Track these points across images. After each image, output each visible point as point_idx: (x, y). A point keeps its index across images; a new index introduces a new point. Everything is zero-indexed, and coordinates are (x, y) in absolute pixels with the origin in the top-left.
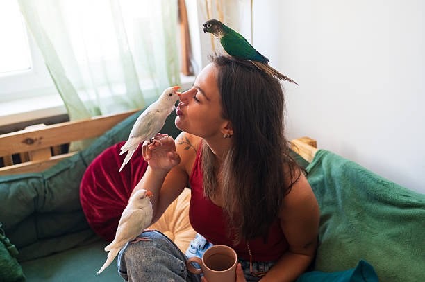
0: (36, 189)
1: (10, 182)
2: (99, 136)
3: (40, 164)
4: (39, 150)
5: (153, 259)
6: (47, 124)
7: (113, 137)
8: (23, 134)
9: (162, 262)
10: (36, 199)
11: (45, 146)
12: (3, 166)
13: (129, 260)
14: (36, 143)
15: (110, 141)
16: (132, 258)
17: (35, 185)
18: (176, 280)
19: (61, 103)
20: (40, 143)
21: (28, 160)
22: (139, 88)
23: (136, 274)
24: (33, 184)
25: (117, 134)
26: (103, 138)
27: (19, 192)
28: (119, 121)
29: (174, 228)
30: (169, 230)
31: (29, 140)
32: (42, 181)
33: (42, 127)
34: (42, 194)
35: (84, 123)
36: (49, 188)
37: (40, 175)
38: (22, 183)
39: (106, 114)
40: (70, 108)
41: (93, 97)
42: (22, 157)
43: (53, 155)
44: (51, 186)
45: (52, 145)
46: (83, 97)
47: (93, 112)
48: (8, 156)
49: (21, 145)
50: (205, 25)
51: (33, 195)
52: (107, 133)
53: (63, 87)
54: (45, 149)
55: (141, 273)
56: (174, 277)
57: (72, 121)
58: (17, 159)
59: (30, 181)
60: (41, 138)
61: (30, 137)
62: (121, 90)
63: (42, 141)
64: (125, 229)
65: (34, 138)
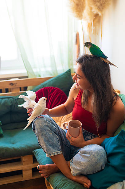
0: (12, 102)
1: (2, 98)
2: (38, 85)
3: (15, 93)
4: (15, 88)
5: (44, 124)
6: (19, 78)
7: (43, 85)
8: (10, 81)
9: (48, 126)
10: (11, 106)
11: (18, 87)
12: (1, 93)
13: (36, 125)
14: (14, 85)
15: (42, 87)
16: (37, 124)
17: (12, 101)
18: (52, 134)
19: (25, 71)
20: (16, 85)
21: (11, 92)
22: (56, 68)
23: (38, 130)
24: (11, 100)
25: (45, 84)
26: (40, 86)
27: (5, 102)
28: (47, 80)
29: (61, 121)
30: (59, 122)
31: (11, 84)
32: (14, 99)
33: (17, 79)
34: (14, 104)
35: (34, 79)
36: (17, 102)
37: (14, 97)
38: (7, 99)
39: (42, 77)
40: (29, 73)
41: (38, 70)
42: (9, 90)
43: (21, 91)
44: (18, 102)
45: (20, 87)
46: (34, 70)
47: (38, 76)
48: (4, 89)
49: (9, 85)
50: (85, 44)
51: (10, 104)
52: (42, 84)
53: (27, 66)
54: (17, 88)
55: (39, 129)
56: (52, 133)
57: (29, 78)
58: (7, 91)
59: (10, 99)
60: (16, 83)
61: (12, 82)
62: (50, 69)
63: (17, 85)
64: (35, 112)
65: (14, 83)
